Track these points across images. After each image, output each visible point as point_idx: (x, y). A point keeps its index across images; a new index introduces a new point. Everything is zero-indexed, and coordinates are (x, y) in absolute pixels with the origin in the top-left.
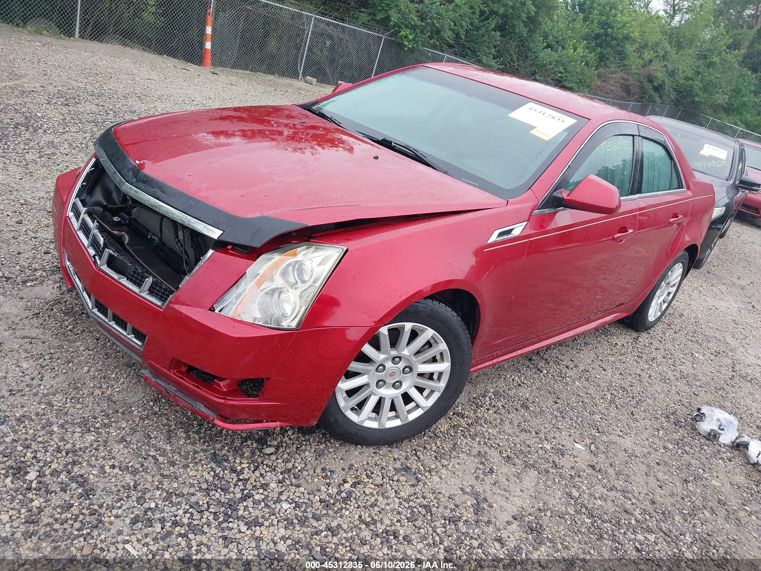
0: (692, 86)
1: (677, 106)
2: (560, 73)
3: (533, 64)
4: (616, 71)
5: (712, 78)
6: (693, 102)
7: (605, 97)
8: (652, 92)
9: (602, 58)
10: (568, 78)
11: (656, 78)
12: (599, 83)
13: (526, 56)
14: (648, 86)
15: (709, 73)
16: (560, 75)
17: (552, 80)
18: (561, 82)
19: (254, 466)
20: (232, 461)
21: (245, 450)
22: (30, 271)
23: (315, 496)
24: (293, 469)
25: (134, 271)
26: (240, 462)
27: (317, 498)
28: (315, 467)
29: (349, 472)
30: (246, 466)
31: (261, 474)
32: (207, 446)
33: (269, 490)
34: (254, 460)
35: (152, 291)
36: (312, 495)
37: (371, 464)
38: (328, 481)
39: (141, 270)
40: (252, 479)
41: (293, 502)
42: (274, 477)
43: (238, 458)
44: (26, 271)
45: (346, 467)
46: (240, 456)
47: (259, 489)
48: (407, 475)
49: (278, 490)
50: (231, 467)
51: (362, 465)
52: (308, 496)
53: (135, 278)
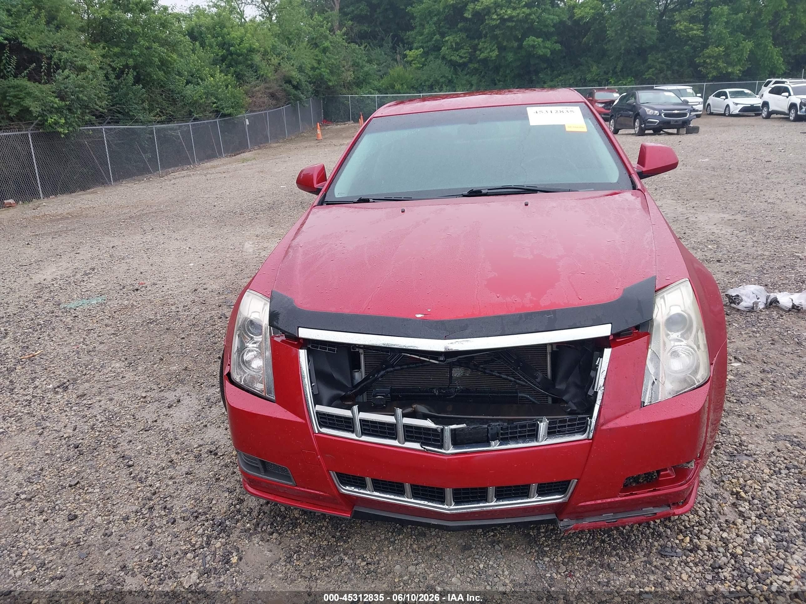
0: (321, 74)
1: (317, 96)
2: (214, 103)
3: (184, 104)
4: (258, 83)
5: (333, 61)
6: (328, 88)
7: (259, 111)
8: (293, 91)
9: (239, 77)
10: (224, 106)
11: (292, 77)
12: (249, 100)
13: (173, 99)
14: (289, 88)
15: (327, 57)
16: (215, 105)
17: (210, 113)
18: (220, 112)
19: (691, 534)
20: (674, 545)
21: (662, 530)
22: (205, 549)
23: (750, 518)
24: (706, 514)
25: (502, 429)
26: (679, 540)
27: (753, 518)
28: (708, 501)
29: (723, 486)
30: (688, 539)
31: (706, 535)
32: (642, 551)
33: (732, 541)
34: (681, 531)
35: (551, 432)
36: (748, 520)
37: (717, 470)
38: (729, 503)
39: (504, 422)
40: (711, 543)
41: (755, 533)
42: (714, 529)
43: (672, 540)
44: (200, 552)
45: (714, 485)
46: (668, 538)
47: (727, 545)
48: (740, 458)
49: (734, 536)
50: (684, 549)
51: (716, 476)
52: (749, 522)
53: (511, 433)
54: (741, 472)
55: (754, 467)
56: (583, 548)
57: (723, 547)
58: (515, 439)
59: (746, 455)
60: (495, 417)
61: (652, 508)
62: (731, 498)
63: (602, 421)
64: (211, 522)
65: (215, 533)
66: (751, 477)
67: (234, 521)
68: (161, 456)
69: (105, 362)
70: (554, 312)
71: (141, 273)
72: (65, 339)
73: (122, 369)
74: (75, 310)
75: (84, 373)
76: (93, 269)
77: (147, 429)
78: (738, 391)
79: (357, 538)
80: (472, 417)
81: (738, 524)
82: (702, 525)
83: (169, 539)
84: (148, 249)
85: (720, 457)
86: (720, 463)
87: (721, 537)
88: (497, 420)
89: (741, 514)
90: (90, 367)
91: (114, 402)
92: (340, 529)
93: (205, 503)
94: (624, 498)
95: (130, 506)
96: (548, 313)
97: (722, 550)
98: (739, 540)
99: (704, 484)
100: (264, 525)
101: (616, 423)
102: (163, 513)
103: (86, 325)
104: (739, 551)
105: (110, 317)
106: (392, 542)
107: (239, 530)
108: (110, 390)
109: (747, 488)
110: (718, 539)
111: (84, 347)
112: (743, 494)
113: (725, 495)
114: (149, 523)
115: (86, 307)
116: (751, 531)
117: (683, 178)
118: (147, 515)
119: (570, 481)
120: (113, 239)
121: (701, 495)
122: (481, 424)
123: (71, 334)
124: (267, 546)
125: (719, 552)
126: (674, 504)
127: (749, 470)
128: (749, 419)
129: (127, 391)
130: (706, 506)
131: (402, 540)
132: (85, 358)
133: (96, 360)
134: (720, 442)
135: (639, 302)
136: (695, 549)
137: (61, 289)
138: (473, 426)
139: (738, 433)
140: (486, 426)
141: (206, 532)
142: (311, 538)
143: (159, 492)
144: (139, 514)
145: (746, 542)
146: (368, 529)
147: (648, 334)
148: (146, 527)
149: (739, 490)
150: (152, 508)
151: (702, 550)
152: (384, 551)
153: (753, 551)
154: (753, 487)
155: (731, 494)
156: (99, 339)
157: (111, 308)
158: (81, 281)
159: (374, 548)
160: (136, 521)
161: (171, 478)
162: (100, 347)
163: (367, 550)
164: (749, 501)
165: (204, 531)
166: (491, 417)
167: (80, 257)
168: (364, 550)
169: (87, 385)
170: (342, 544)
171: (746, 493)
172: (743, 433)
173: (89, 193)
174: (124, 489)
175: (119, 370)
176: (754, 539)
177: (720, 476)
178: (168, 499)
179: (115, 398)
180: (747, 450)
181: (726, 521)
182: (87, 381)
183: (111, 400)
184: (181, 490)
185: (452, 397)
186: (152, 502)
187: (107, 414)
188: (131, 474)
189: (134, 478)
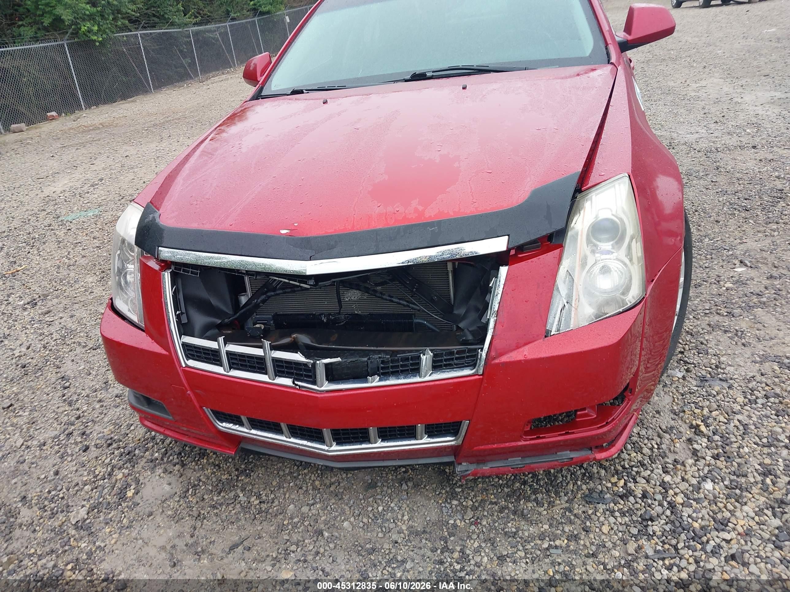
2: (251, 0)
3: (221, 4)
7: (299, 6)
10: (262, 3)
16: (252, 2)
17: (248, 11)
18: (257, 10)
19: (628, 477)
20: (605, 489)
21: (596, 471)
22: (105, 481)
23: (704, 459)
24: (653, 452)
25: (383, 362)
26: (612, 483)
27: (708, 458)
28: (659, 436)
29: (682, 417)
30: (622, 482)
31: (644, 478)
32: (565, 495)
33: (674, 486)
34: (617, 472)
35: (436, 366)
36: (701, 460)
37: (680, 397)
38: (684, 438)
39: (387, 355)
40: (648, 489)
41: (704, 479)
42: (656, 471)
43: (604, 482)
44: (100, 484)
45: (672, 416)
46: (601, 480)
47: (667, 492)
48: (712, 383)
49: (678, 479)
50: (615, 494)
51: (677, 404)
52: (701, 463)
53: (392, 367)
54: (708, 400)
55: (726, 395)
56: (500, 490)
57: (661, 494)
58: (396, 374)
59: (721, 379)
60: (379, 348)
61: (568, 452)
62: (688, 432)
63: (493, 354)
64: (122, 450)
65: (121, 463)
66: (718, 406)
67: (143, 450)
68: (99, 377)
69: (80, 276)
70: (439, 223)
71: (144, 182)
72: (51, 254)
73: (93, 284)
74: (71, 222)
75: (56, 289)
76: (101, 180)
77: (95, 347)
78: (734, 301)
79: (261, 471)
80: (354, 348)
81: (687, 465)
82: (643, 465)
83: (75, 469)
84: (158, 157)
85: (689, 382)
86: (686, 389)
87: (663, 480)
88: (380, 352)
89: (695, 452)
90: (64, 281)
91: (74, 319)
92: (246, 461)
93: (124, 430)
94: (528, 442)
95: (52, 431)
96: (431, 224)
97: (659, 497)
98: (684, 486)
99: (660, 415)
100: (171, 455)
101: (511, 357)
102: (79, 439)
103: (76, 238)
104: (680, 499)
105: (100, 229)
106: (295, 477)
107: (145, 460)
108: (76, 306)
109: (710, 421)
110: (658, 483)
111: (67, 261)
112: (703, 428)
113: (682, 429)
114: (62, 450)
115: (82, 219)
116: (702, 474)
117: (739, 53)
118: (63, 442)
119: (461, 422)
120: (131, 148)
121: (654, 427)
122: (360, 357)
123: (59, 247)
124: (168, 479)
125: (655, 500)
126: (597, 447)
127: (718, 398)
128: (736, 335)
129: (90, 307)
130: (654, 443)
131: (306, 475)
132: (64, 272)
133: (72, 274)
134: (693, 364)
135: (548, 207)
136: (627, 494)
137: (66, 201)
138: (351, 360)
139: (718, 352)
140: (366, 359)
141: (113, 461)
142: (215, 470)
143: (83, 416)
144: (56, 440)
145: (691, 489)
146: (275, 461)
147: (561, 246)
148: (58, 455)
149: (699, 422)
150: (71, 434)
151: (635, 497)
152: (284, 488)
153: (697, 500)
154: (718, 420)
155: (690, 428)
156: (83, 253)
157: (104, 220)
158: (86, 193)
159: (274, 483)
160: (51, 448)
161: (100, 401)
162: (81, 261)
163: (267, 484)
164: (709, 437)
165: (111, 460)
166: (375, 348)
167: (94, 168)
168: (264, 486)
169: (55, 301)
170: (243, 478)
171: (707, 426)
172: (724, 352)
173: (129, 102)
174: (51, 413)
175: (90, 285)
176: (702, 485)
177: (682, 404)
178: (89, 424)
179: (77, 314)
180: (724, 373)
181: (675, 461)
182: (57, 297)
183: (72, 316)
184: (105, 414)
185: (342, 323)
186: (73, 427)
187: (63, 332)
188: (64, 396)
189: (65, 400)
